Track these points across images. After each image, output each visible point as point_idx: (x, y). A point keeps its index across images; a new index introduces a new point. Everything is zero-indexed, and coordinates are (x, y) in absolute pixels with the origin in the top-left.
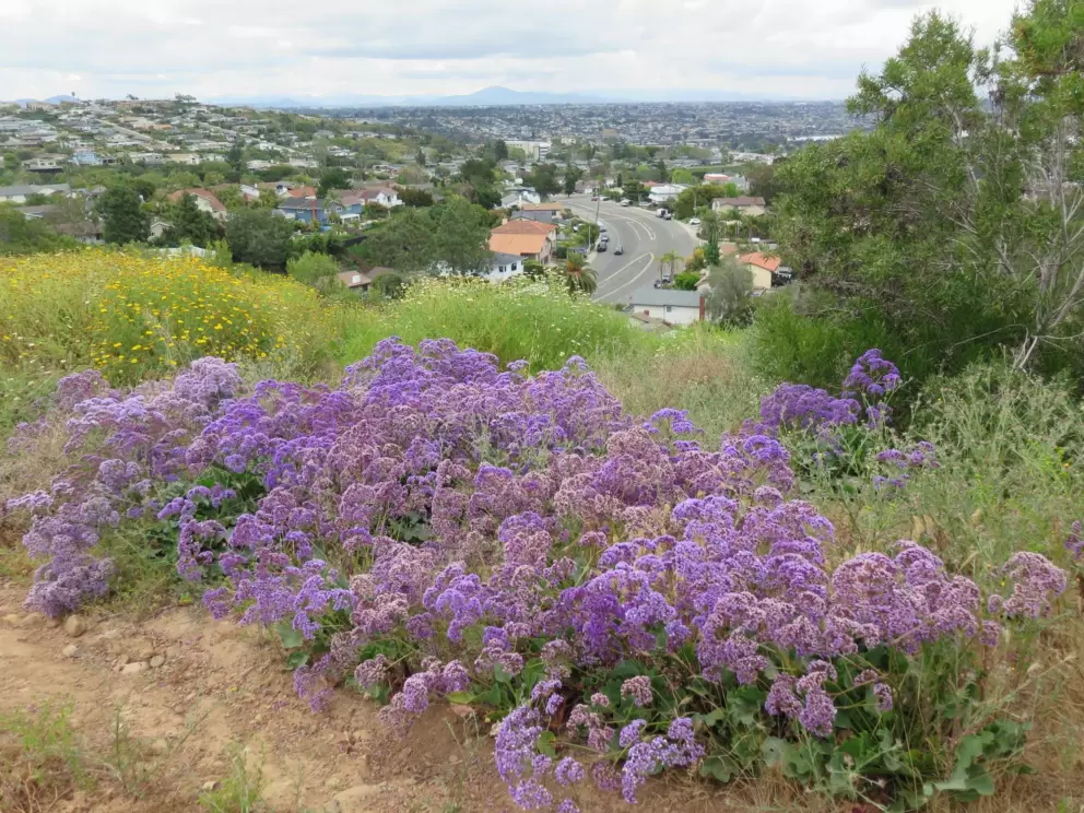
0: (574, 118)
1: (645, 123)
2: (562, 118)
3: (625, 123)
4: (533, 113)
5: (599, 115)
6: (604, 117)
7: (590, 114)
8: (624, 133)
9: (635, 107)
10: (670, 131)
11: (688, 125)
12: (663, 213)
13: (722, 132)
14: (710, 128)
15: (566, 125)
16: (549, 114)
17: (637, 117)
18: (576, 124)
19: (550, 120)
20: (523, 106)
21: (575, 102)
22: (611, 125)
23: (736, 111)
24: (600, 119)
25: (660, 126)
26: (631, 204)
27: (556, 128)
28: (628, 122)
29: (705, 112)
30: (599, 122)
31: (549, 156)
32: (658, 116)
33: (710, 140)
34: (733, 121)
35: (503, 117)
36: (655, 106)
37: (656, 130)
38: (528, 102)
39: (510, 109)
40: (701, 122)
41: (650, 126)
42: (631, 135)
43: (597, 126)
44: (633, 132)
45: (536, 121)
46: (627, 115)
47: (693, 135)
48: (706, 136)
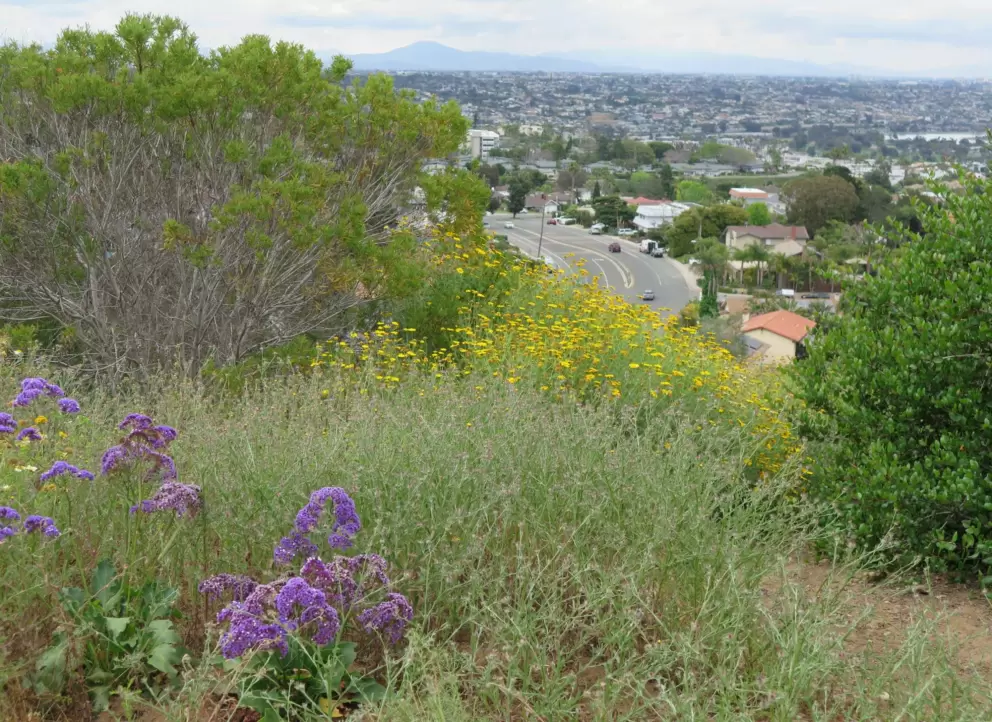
0: (547, 94)
1: (660, 104)
2: (529, 93)
3: (627, 104)
4: (483, 85)
5: (587, 91)
6: (595, 94)
7: (574, 90)
8: (626, 119)
9: (646, 81)
10: (698, 119)
11: (728, 110)
12: (651, 246)
13: (781, 123)
14: (762, 116)
15: (533, 104)
16: (507, 86)
17: (648, 95)
18: (549, 103)
19: (509, 95)
20: (467, 73)
21: (550, 70)
22: (605, 107)
23: (806, 91)
24: (587, 96)
25: (683, 111)
26: (605, 231)
27: (516, 109)
28: (635, 102)
29: (755, 91)
30: (586, 102)
31: (494, 153)
32: (681, 94)
33: (760, 134)
34: (799, 106)
35: (432, 89)
36: (678, 79)
37: (676, 115)
38: (475, 67)
39: (446, 78)
40: (748, 106)
41: (667, 110)
42: (636, 123)
43: (583, 108)
44: (640, 117)
45: (485, 96)
46: (630, 92)
47: (736, 126)
48: (756, 128)
